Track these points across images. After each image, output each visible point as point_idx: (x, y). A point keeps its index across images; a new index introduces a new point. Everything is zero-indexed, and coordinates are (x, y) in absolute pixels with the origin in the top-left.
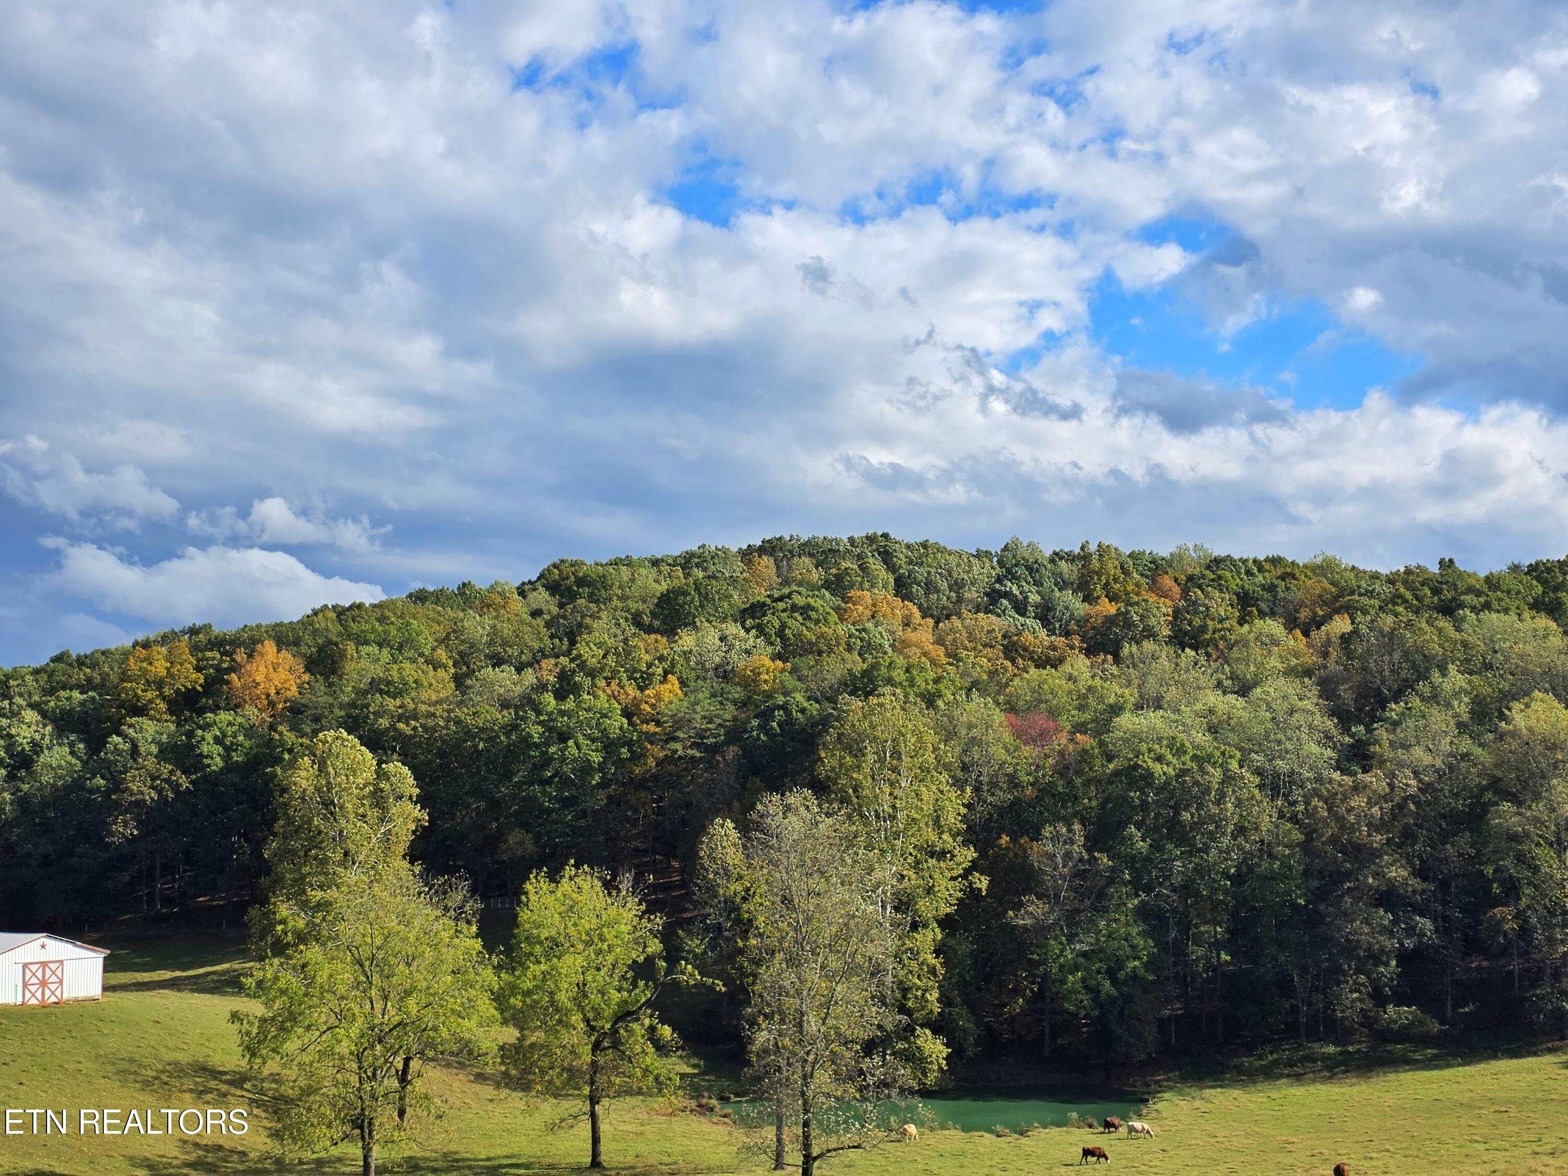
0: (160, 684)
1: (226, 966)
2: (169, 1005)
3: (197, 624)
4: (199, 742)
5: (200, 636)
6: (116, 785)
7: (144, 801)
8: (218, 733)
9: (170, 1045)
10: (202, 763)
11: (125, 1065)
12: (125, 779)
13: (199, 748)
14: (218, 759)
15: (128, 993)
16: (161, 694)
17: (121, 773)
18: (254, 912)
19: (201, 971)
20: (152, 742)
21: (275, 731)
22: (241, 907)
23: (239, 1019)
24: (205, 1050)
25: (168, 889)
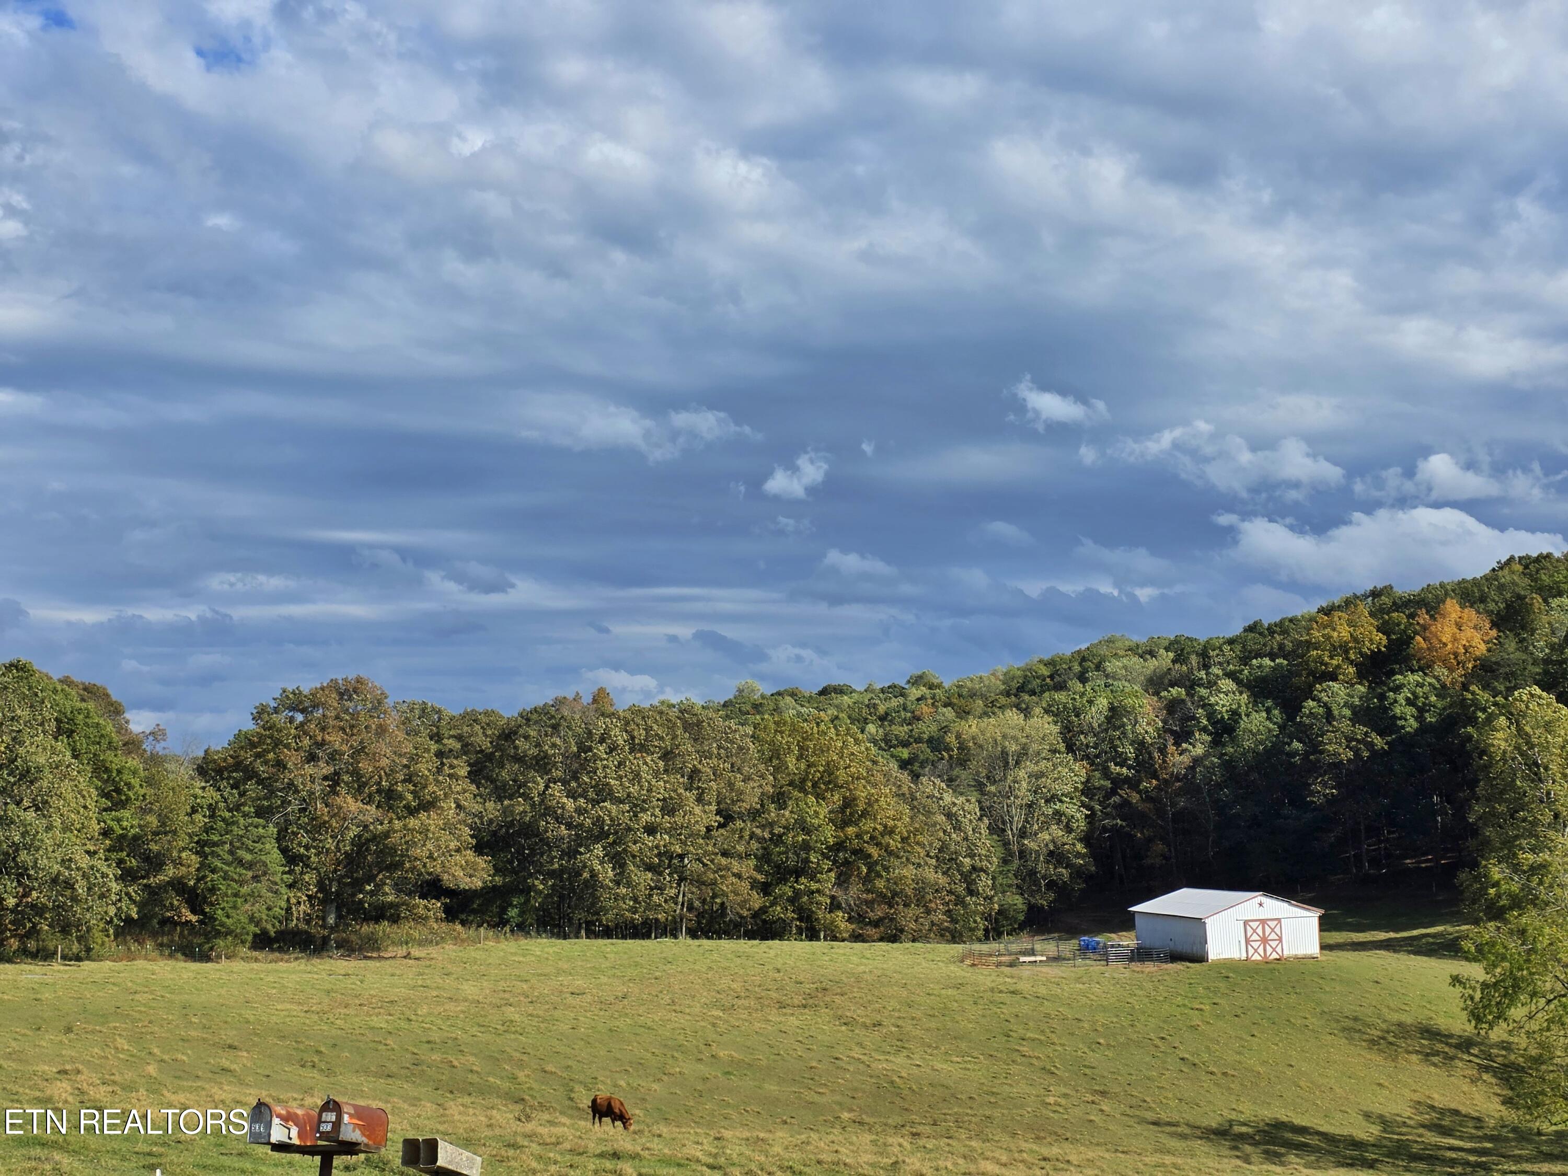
0: (1344, 649)
1: (1440, 929)
2: (1387, 966)
3: (1378, 587)
4: (1391, 704)
5: (1383, 598)
6: (1314, 747)
7: (1341, 761)
8: (1409, 695)
9: (1392, 1005)
10: (1396, 725)
11: (1350, 1023)
12: (1322, 742)
13: (1392, 710)
14: (1412, 721)
15: (1345, 953)
16: (1348, 658)
17: (1318, 736)
18: (1463, 876)
19: (1415, 933)
20: (1344, 706)
21: (1468, 690)
22: (1452, 870)
23: (1460, 982)
24: (1427, 1012)
25: (1374, 850)
